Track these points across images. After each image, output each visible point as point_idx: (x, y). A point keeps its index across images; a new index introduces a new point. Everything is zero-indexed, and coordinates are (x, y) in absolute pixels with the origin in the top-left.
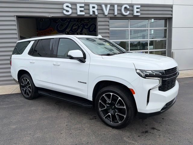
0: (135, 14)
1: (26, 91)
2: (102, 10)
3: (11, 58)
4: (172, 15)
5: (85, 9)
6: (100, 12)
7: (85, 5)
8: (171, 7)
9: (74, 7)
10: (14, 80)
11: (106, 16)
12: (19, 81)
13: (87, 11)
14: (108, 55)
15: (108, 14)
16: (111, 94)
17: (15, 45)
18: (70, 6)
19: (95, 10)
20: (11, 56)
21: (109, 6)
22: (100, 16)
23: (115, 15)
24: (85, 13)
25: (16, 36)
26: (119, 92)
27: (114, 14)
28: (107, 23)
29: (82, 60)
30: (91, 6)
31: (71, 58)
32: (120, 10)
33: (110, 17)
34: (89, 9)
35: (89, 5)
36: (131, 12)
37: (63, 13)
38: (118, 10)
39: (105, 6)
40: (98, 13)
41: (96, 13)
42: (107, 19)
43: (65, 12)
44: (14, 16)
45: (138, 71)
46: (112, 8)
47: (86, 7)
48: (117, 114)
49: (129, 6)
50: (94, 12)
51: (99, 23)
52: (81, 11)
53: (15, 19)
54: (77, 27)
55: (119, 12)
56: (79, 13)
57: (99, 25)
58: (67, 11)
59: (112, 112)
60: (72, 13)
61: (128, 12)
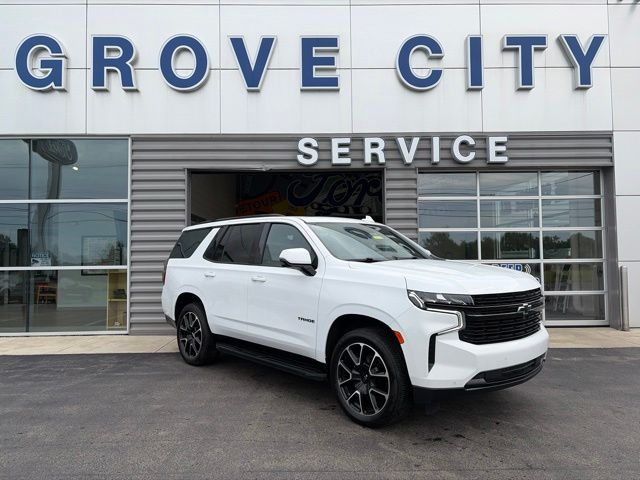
0: (493, 158)
1: (188, 344)
2: (398, 150)
3: (165, 269)
4: (611, 159)
5: (350, 150)
6: (392, 155)
7: (352, 140)
8: (608, 137)
9: (324, 145)
10: (168, 318)
11: (408, 165)
12: (176, 322)
13: (357, 155)
14: (369, 261)
15: (415, 159)
16: (362, 345)
17: (177, 236)
18: (315, 143)
19: (379, 151)
20: (165, 262)
21: (416, 141)
22: (390, 165)
23: (436, 164)
24: (352, 160)
25: (183, 216)
26: (376, 339)
27: (430, 159)
28: (412, 184)
29: (309, 270)
30: (368, 142)
31: (285, 264)
32: (450, 150)
33: (419, 169)
34: (362, 150)
35: (363, 140)
36: (481, 154)
37: (296, 160)
38: (441, 149)
39: (406, 140)
40: (386, 159)
41: (382, 159)
42: (412, 174)
43: (301, 158)
44: (183, 170)
45: (412, 295)
46: (425, 145)
47: (356, 145)
48: (372, 392)
49: (475, 140)
50: (374, 156)
51: (388, 185)
52: (341, 155)
53: (184, 176)
54: (346, 190)
55: (446, 154)
56: (336, 160)
57: (388, 189)
58: (308, 156)
59: (364, 387)
60: (319, 160)
61: (472, 155)
